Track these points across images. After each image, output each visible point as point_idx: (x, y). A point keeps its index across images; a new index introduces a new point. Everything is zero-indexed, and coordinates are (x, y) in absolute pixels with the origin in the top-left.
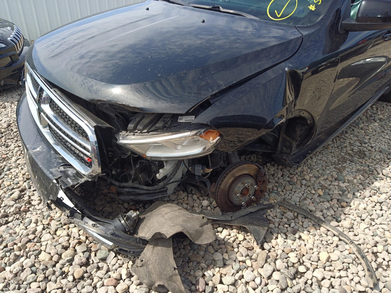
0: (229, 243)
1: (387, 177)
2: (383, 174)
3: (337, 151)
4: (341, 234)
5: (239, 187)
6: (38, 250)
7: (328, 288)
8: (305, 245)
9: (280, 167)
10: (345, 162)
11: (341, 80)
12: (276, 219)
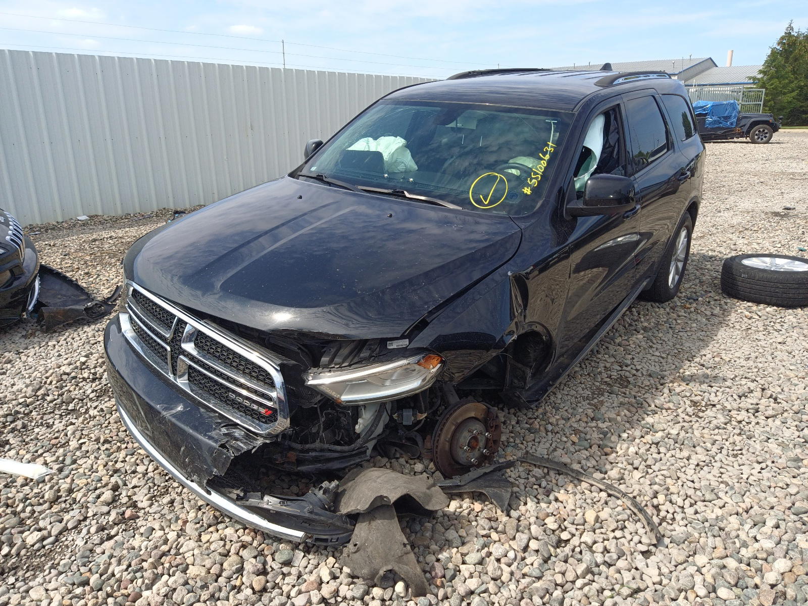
0: (463, 516)
1: (662, 409)
2: (656, 406)
3: (589, 380)
4: (610, 487)
5: (465, 437)
6: (182, 564)
7: (602, 553)
8: (565, 507)
9: (512, 411)
10: (603, 395)
11: (582, 273)
12: (520, 480)
